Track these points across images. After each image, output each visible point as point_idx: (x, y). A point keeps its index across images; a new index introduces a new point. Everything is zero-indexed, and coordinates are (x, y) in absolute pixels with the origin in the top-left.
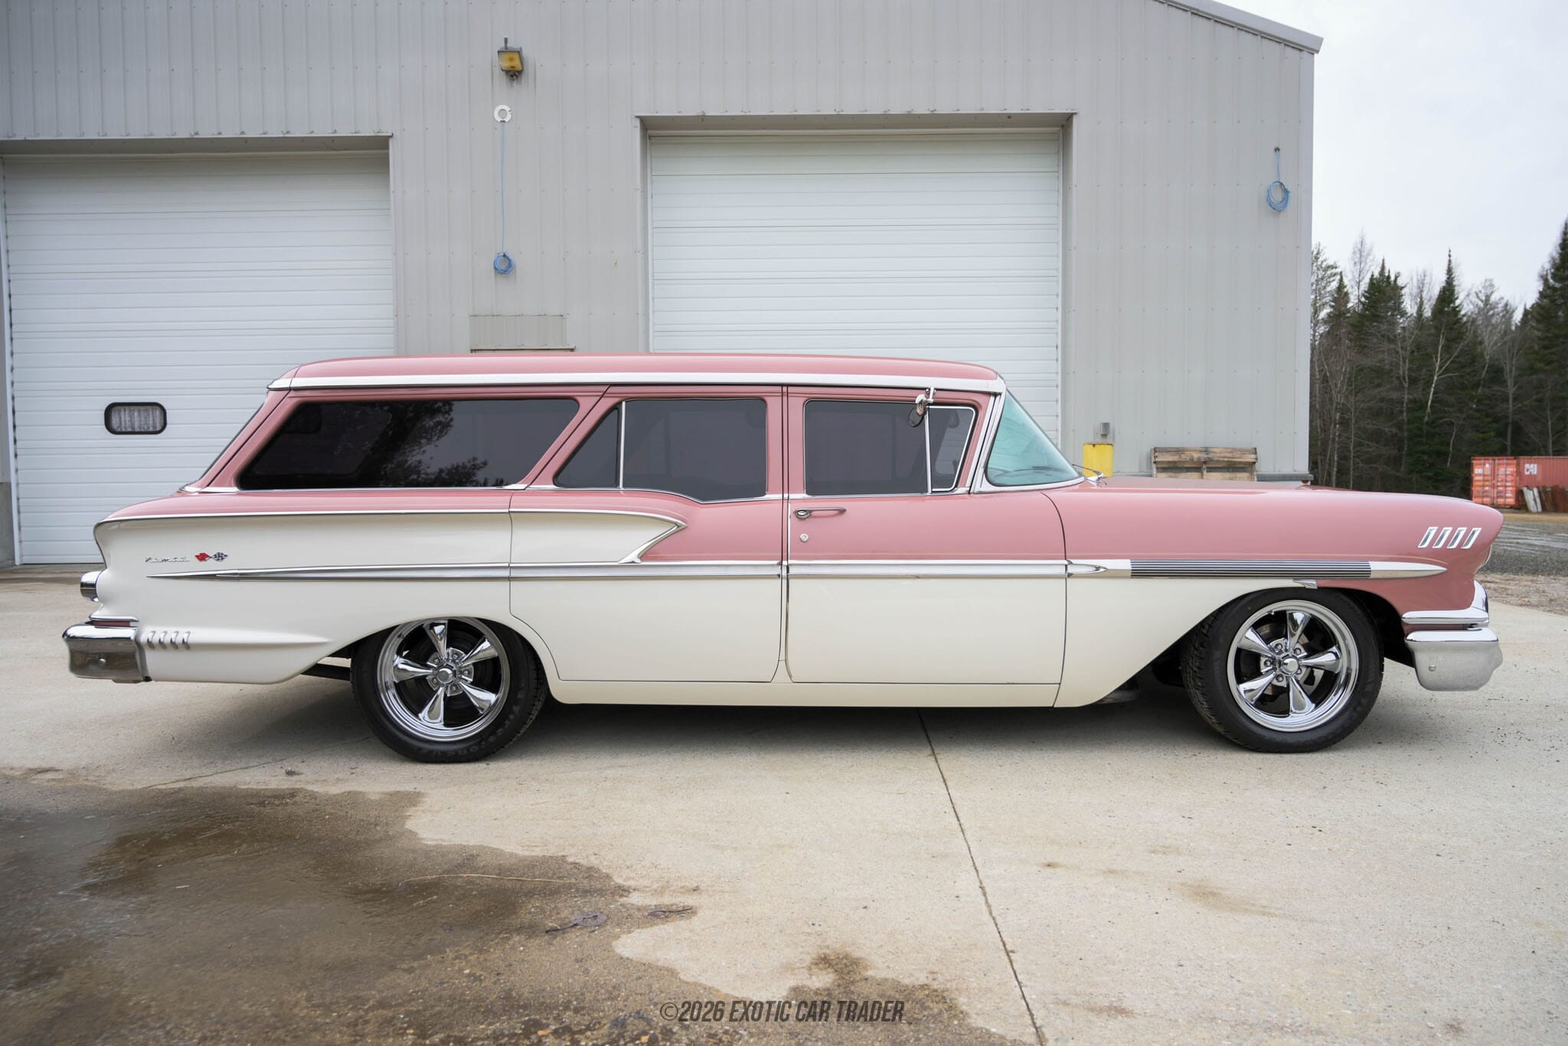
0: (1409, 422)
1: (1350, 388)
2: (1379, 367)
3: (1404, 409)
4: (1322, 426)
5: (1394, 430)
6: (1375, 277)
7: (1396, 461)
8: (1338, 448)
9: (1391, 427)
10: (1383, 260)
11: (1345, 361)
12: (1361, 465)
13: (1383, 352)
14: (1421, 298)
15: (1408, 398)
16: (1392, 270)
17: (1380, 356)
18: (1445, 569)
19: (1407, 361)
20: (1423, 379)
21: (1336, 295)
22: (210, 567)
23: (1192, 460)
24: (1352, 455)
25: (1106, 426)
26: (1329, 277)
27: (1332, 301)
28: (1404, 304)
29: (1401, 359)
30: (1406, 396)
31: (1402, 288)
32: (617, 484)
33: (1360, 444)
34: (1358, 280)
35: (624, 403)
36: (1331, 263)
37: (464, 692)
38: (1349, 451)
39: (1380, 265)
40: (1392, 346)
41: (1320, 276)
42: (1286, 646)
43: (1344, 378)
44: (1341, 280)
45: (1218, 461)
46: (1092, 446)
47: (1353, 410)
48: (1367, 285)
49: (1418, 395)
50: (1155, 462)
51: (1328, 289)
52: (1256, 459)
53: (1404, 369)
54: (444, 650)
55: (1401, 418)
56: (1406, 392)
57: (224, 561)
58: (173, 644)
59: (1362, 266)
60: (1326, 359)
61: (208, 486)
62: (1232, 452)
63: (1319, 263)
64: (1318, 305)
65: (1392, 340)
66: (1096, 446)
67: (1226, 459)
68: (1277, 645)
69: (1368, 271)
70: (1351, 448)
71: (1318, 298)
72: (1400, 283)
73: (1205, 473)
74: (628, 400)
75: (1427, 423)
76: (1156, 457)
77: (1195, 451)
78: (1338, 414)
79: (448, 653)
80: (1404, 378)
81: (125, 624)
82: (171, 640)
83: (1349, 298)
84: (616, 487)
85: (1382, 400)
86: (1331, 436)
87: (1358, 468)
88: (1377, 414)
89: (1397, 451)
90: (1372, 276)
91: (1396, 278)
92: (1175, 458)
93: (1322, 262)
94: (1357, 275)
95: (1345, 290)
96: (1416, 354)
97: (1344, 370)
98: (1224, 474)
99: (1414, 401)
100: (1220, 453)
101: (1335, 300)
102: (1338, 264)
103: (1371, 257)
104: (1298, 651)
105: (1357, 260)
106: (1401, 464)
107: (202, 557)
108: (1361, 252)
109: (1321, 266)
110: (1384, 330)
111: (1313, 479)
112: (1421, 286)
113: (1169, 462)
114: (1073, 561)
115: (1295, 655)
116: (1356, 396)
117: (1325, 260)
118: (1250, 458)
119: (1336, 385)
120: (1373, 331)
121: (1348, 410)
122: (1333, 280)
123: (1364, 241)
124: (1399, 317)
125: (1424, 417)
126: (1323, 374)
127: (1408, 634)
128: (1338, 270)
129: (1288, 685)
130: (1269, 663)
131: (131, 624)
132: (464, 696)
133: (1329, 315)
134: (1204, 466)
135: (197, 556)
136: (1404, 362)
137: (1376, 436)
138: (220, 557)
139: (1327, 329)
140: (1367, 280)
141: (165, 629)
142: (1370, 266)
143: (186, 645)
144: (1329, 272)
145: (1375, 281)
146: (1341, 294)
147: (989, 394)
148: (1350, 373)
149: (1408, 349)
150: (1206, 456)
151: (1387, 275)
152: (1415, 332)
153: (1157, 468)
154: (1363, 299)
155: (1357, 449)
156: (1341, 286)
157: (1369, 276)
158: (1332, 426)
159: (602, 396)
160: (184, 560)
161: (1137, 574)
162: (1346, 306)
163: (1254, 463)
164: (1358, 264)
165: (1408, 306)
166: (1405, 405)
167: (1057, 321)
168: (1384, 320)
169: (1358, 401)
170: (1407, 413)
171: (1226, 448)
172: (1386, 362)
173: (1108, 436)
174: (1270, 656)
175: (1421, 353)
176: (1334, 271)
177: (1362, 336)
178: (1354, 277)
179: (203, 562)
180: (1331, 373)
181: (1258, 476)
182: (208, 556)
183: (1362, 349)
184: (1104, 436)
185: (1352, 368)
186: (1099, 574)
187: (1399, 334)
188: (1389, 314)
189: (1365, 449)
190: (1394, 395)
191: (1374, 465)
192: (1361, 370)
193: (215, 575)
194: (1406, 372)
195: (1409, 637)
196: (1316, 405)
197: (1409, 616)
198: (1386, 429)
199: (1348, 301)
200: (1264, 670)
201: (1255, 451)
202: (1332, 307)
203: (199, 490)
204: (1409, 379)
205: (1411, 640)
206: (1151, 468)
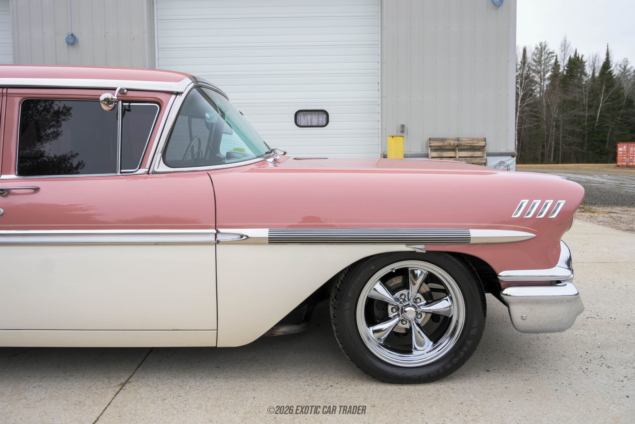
0: (588, 126)
1: (560, 110)
2: (574, 100)
3: (586, 120)
4: (547, 128)
5: (581, 130)
6: (571, 57)
7: (582, 145)
8: (554, 139)
9: (579, 128)
10: (576, 49)
11: (557, 97)
12: (565, 147)
13: (576, 93)
14: (594, 67)
15: (588, 115)
16: (580, 54)
17: (574, 95)
18: (534, 235)
19: (587, 97)
20: (595, 106)
21: (554, 66)
23: (450, 145)
24: (561, 142)
25: (403, 126)
26: (550, 58)
27: (552, 69)
28: (586, 70)
29: (584, 96)
30: (587, 114)
31: (585, 62)
33: (564, 137)
34: (563, 59)
36: (551, 51)
38: (560, 140)
39: (575, 52)
40: (580, 90)
41: (546, 57)
42: (408, 297)
43: (557, 105)
44: (556, 59)
45: (465, 145)
46: (391, 137)
47: (561, 120)
48: (568, 61)
49: (592, 114)
50: (430, 146)
51: (550, 63)
52: (486, 144)
53: (586, 101)
55: (584, 124)
56: (587, 112)
59: (565, 52)
60: (548, 97)
62: (472, 140)
63: (546, 51)
64: (545, 71)
65: (580, 87)
66: (394, 137)
67: (469, 144)
68: (402, 295)
69: (568, 54)
70: (560, 139)
71: (545, 68)
72: (584, 59)
73: (457, 152)
75: (597, 127)
76: (430, 143)
77: (452, 140)
78: (554, 123)
80: (586, 105)
83: (559, 68)
85: (575, 116)
86: (551, 133)
87: (563, 148)
88: (573, 122)
89: (582, 140)
90: (570, 57)
91: (582, 57)
92: (441, 144)
93: (547, 50)
94: (563, 57)
95: (558, 64)
96: (591, 94)
97: (557, 101)
98: (468, 152)
99: (591, 116)
100: (466, 141)
101: (553, 68)
102: (555, 51)
103: (569, 48)
104: (418, 301)
105: (563, 49)
106: (584, 147)
108: (565, 45)
109: (546, 52)
110: (576, 82)
111: (517, 155)
112: (594, 61)
113: (438, 146)
114: (221, 230)
115: (415, 304)
116: (562, 114)
117: (549, 50)
118: (482, 144)
119: (553, 109)
120: (571, 83)
121: (559, 121)
122: (552, 59)
123: (566, 40)
124: (583, 76)
125: (595, 124)
126: (547, 103)
127: (504, 289)
128: (555, 54)
129: (411, 328)
130: (394, 310)
133: (550, 75)
134: (457, 148)
136: (586, 98)
137: (572, 133)
139: (550, 82)
140: (567, 59)
142: (569, 52)
144: (550, 55)
145: (571, 59)
146: (556, 65)
147: (171, 93)
148: (560, 103)
149: (588, 91)
150: (458, 143)
151: (577, 56)
152: (591, 83)
153: (431, 150)
154: (566, 68)
155: (563, 139)
156: (556, 62)
157: (569, 57)
158: (551, 128)
161: (273, 240)
162: (559, 71)
163: (485, 146)
164: (563, 51)
165: (588, 71)
166: (586, 118)
167: (378, 69)
168: (576, 78)
169: (563, 116)
170: (587, 122)
171: (469, 138)
172: (577, 98)
173: (405, 132)
174: (396, 304)
175: (594, 93)
176: (553, 55)
177: (566, 85)
178: (561, 57)
180: (551, 104)
181: (487, 154)
183: (565, 91)
184: (402, 132)
185: (561, 101)
186: (244, 240)
187: (584, 84)
188: (579, 75)
189: (567, 139)
190: (581, 113)
191: (571, 147)
192: (566, 101)
194: (587, 102)
195: (505, 292)
196: (543, 118)
197: (504, 274)
198: (577, 130)
199: (559, 69)
200: (391, 315)
201: (485, 140)
202: (552, 72)
204: (588, 105)
205: (507, 295)
206: (428, 149)
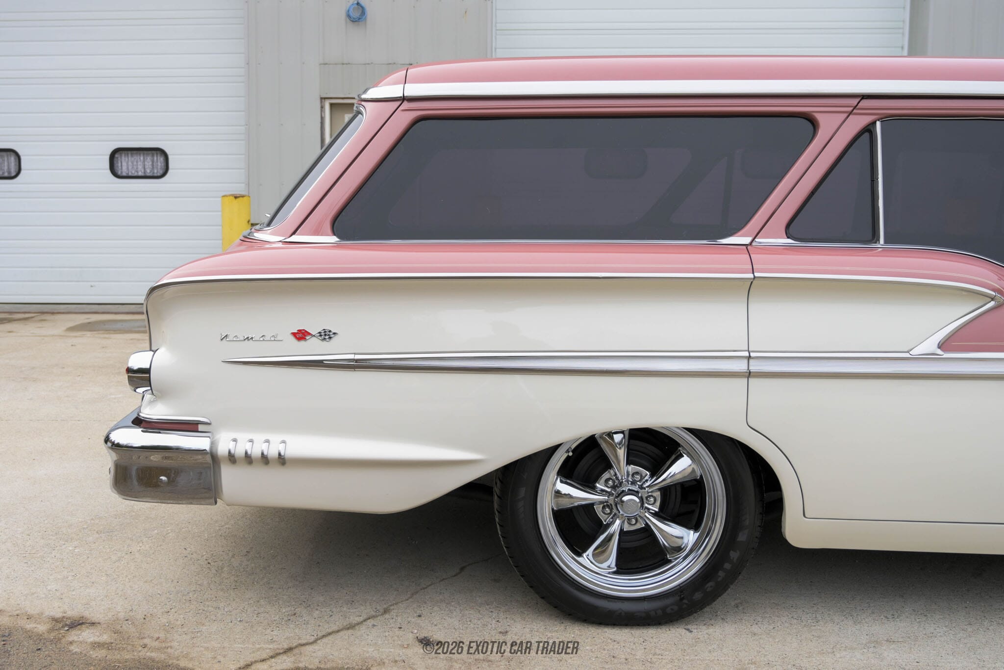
22: (312, 349)
32: (875, 238)
35: (878, 124)
37: (647, 524)
54: (623, 468)
57: (333, 340)
58: (265, 459)
61: (294, 233)
74: (884, 119)
79: (628, 472)
81: (190, 427)
82: (263, 454)
84: (876, 243)
107: (301, 335)
131: (201, 428)
132: (647, 530)
135: (294, 334)
138: (326, 335)
141: (250, 436)
143: (282, 460)
159: (851, 113)
160: (274, 339)
179: (302, 343)
182: (309, 334)
193: (321, 361)
203: (281, 238)
